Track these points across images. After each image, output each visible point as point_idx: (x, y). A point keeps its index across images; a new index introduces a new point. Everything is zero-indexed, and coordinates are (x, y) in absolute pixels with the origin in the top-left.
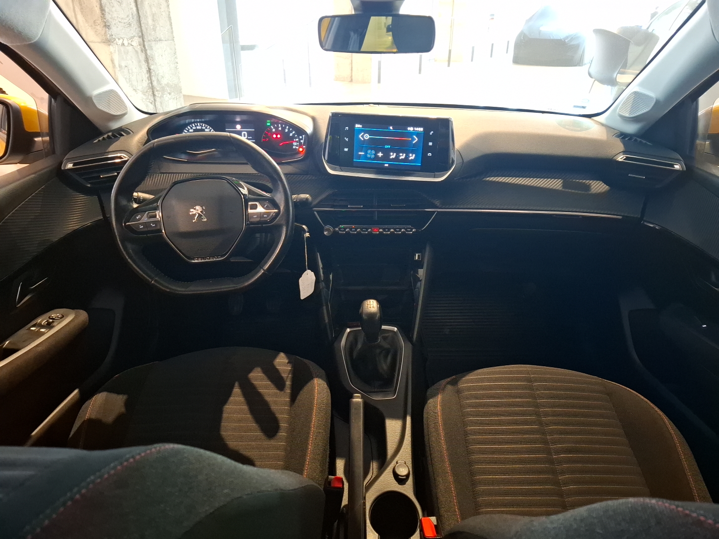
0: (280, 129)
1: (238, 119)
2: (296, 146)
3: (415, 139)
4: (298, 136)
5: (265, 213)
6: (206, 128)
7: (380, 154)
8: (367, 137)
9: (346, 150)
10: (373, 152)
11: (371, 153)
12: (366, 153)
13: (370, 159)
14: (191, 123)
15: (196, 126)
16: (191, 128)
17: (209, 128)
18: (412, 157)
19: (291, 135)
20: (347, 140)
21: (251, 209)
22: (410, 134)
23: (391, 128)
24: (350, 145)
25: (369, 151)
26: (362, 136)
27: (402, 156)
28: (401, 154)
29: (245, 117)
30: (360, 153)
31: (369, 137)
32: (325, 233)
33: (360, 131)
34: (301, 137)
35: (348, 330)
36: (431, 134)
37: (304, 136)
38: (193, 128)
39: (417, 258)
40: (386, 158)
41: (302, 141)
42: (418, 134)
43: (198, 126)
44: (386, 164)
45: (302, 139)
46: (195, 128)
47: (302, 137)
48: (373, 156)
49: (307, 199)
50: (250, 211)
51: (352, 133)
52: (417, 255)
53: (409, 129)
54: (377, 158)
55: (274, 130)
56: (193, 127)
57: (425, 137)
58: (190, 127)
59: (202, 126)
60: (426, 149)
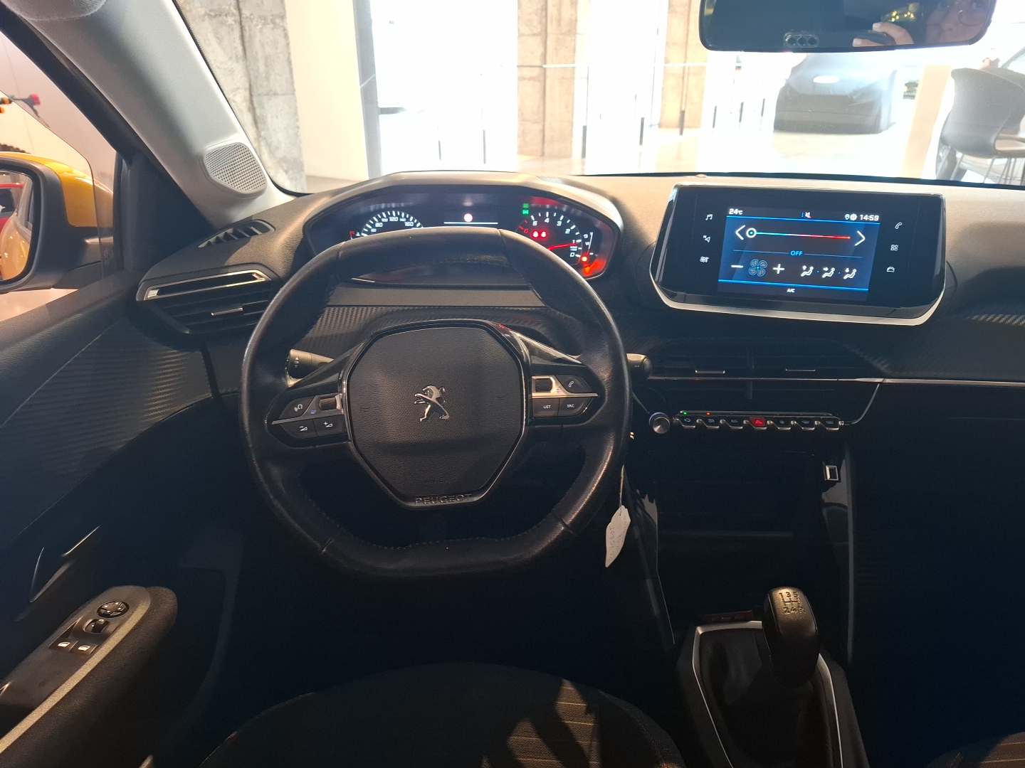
0: (547, 221)
1: (468, 203)
2: (576, 252)
3: (861, 238)
4: (582, 234)
5: (567, 400)
6: (408, 220)
7: (779, 269)
8: (752, 233)
9: (704, 259)
10: (763, 264)
11: (758, 268)
12: (747, 266)
13: (756, 278)
14: (380, 211)
15: (388, 216)
16: (380, 221)
17: (413, 221)
18: (850, 274)
19: (568, 231)
20: (708, 239)
21: (537, 391)
22: (852, 227)
23: (808, 215)
24: (714, 250)
25: (754, 263)
26: (742, 233)
27: (828, 273)
28: (826, 269)
29: (480, 198)
30: (733, 266)
31: (756, 233)
32: (656, 429)
33: (737, 221)
34: (586, 236)
35: (700, 631)
36: (897, 227)
37: (592, 234)
38: (383, 220)
39: (829, 477)
40: (792, 274)
41: (587, 243)
42: (867, 227)
43: (392, 215)
44: (791, 288)
45: (588, 240)
46: (386, 220)
47: (589, 236)
48: (761, 273)
49: (642, 364)
50: (535, 395)
51: (719, 227)
52: (827, 468)
53: (847, 216)
54: (770, 275)
55: (535, 223)
56: (383, 217)
57: (882, 234)
58: (377, 218)
59: (400, 217)
60: (883, 257)
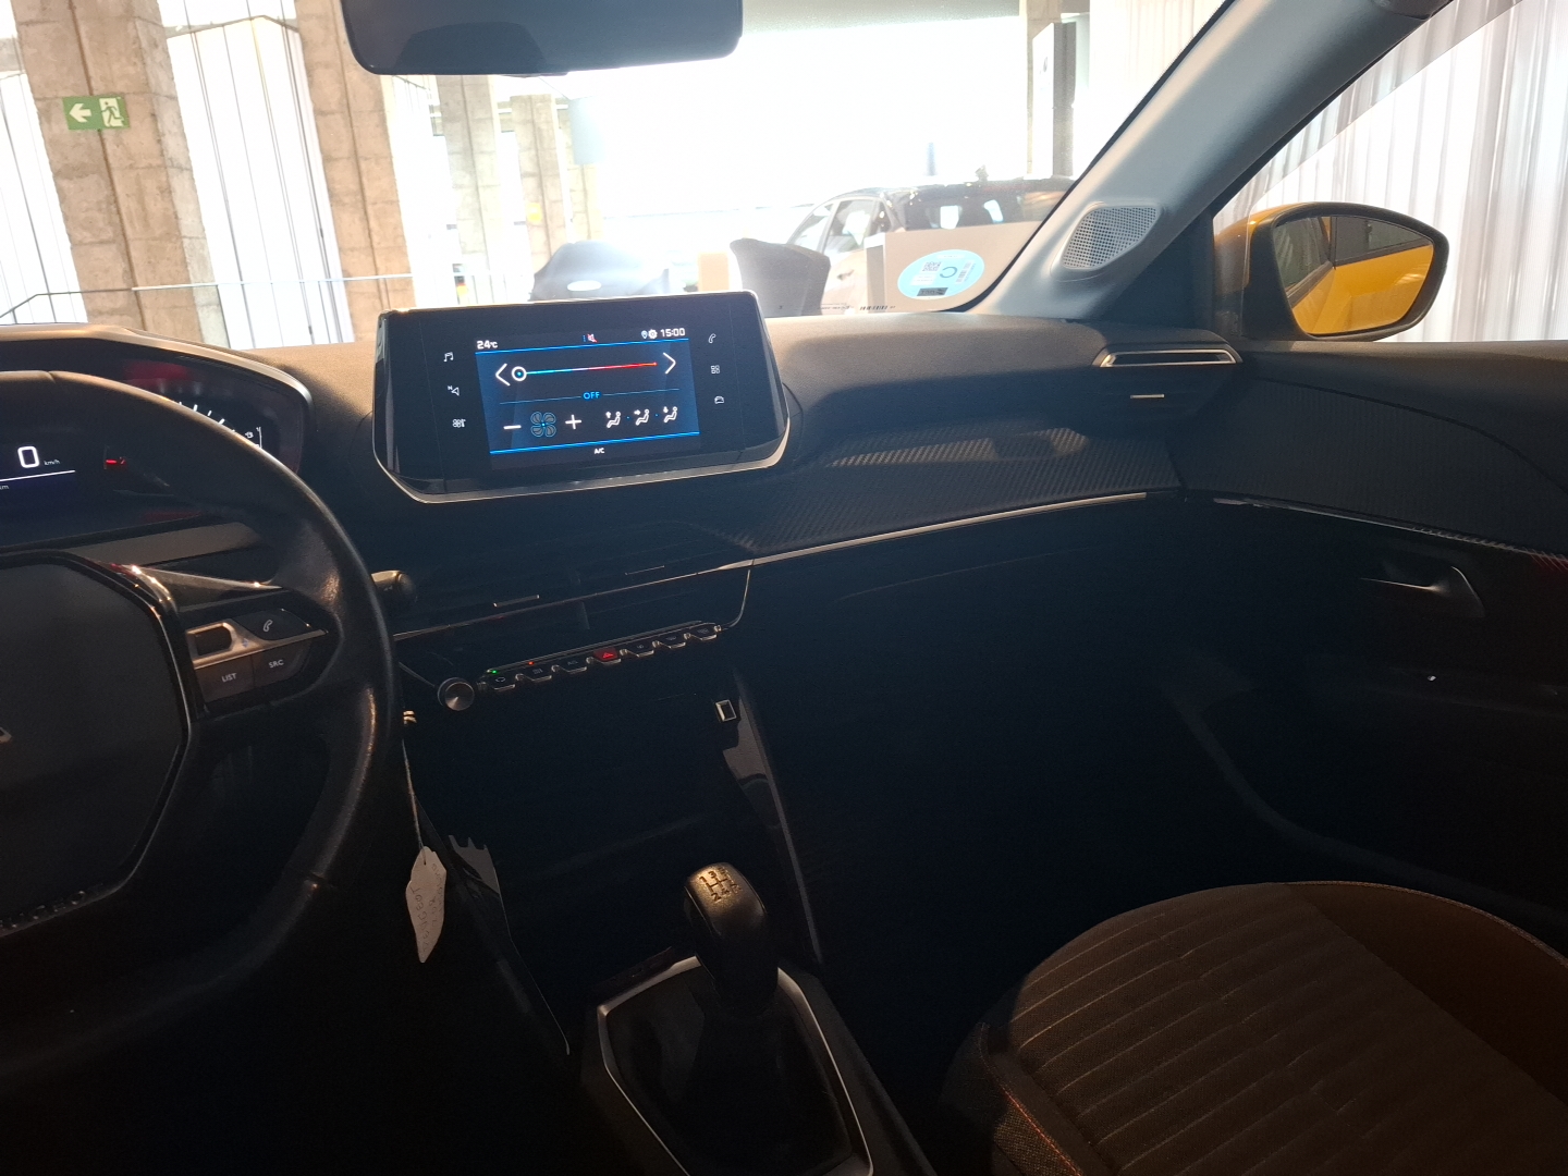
3: (671, 363)
5: (267, 655)
7: (573, 422)
8: (521, 374)
9: (459, 423)
10: (550, 417)
11: (544, 424)
12: (527, 425)
13: (545, 440)
18: (671, 416)
20: (455, 391)
21: (201, 654)
22: (653, 349)
23: (591, 338)
24: (470, 405)
25: (536, 417)
26: (506, 374)
27: (643, 418)
28: (638, 412)
30: (506, 428)
31: (525, 373)
32: (452, 703)
33: (494, 360)
35: (604, 1010)
36: (711, 340)
39: (723, 717)
40: (594, 428)
42: (674, 346)
44: (598, 447)
48: (551, 431)
51: (469, 369)
52: (718, 705)
53: (644, 333)
54: (564, 433)
57: (693, 352)
60: (706, 387)
